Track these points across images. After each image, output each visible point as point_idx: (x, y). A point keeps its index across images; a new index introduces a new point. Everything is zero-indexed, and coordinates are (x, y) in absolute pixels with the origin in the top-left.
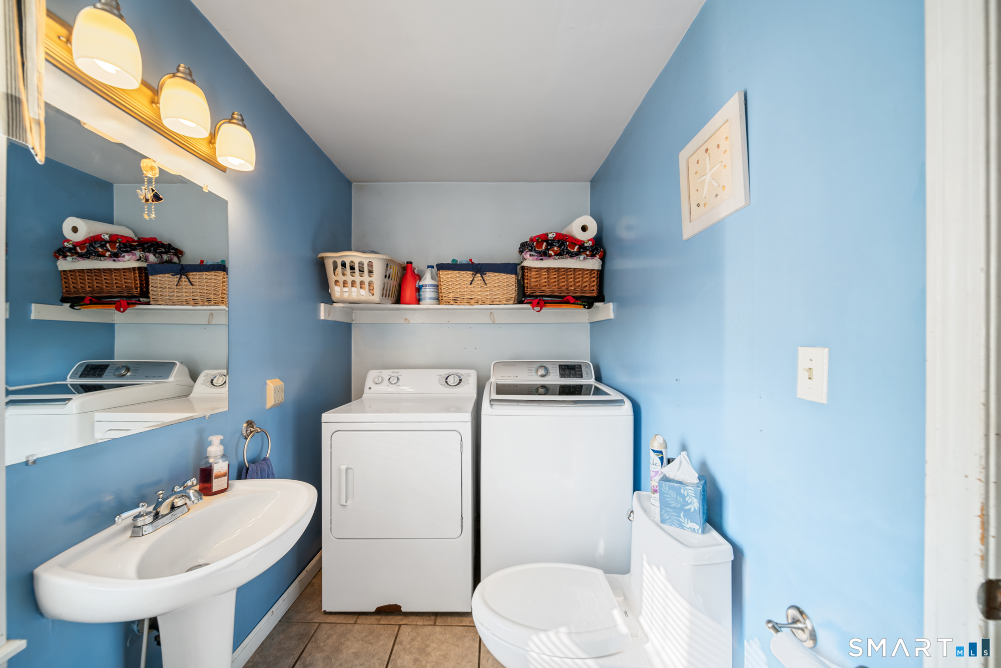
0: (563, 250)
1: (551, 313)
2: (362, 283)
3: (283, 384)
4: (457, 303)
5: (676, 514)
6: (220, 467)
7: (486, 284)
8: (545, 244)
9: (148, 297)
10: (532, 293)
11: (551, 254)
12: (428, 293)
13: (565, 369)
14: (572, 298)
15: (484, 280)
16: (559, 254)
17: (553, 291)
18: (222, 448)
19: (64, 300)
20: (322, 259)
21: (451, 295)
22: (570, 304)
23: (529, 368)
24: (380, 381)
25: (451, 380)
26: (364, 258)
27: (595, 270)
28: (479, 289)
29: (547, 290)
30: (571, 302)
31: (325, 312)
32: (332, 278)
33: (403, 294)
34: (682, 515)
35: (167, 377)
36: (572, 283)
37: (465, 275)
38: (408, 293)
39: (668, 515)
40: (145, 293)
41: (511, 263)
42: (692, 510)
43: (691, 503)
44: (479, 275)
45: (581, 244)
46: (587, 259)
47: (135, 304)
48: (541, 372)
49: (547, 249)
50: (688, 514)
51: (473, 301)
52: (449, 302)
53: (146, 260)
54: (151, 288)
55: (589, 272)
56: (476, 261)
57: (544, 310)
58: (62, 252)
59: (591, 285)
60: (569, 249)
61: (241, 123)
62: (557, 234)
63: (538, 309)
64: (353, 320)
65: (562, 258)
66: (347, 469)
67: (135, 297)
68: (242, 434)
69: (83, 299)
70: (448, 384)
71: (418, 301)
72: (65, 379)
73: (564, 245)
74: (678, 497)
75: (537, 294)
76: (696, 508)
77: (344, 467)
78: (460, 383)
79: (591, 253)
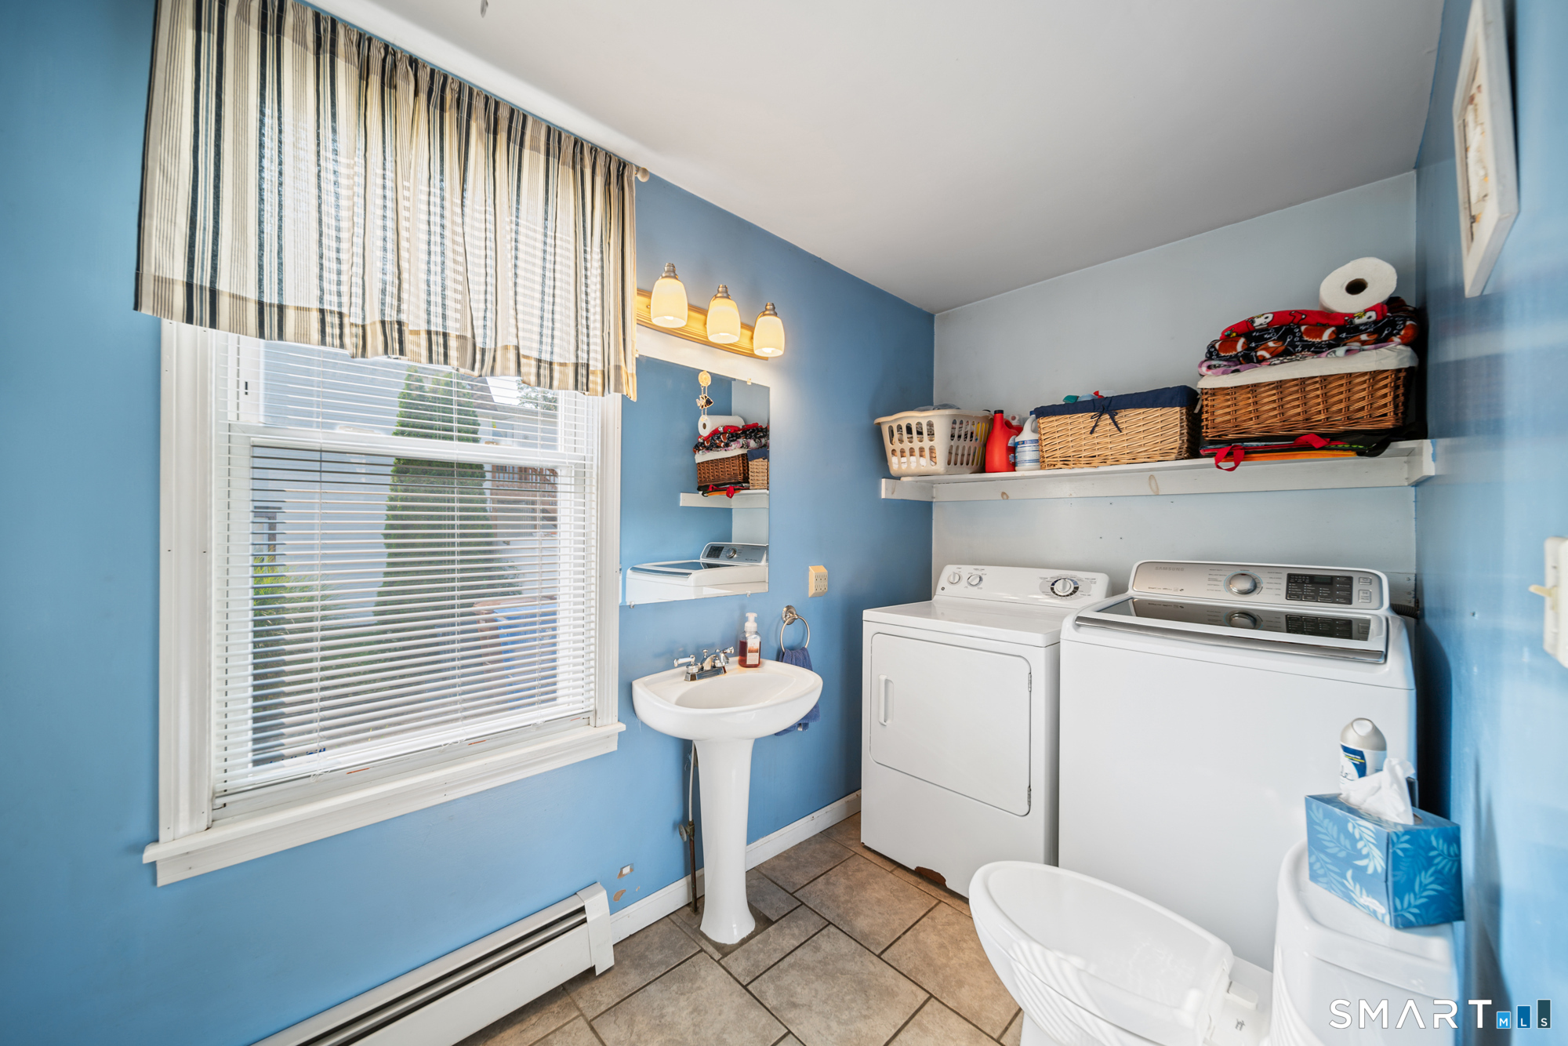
0: (1293, 344)
1: (1257, 472)
2: (922, 450)
3: (826, 571)
4: (1067, 465)
5: (1337, 870)
6: (753, 642)
7: (1120, 430)
8: (1242, 341)
9: (748, 483)
10: (1219, 436)
11: (1261, 356)
12: (1027, 453)
13: (1304, 583)
14: (1318, 437)
15: (1116, 424)
16: (1286, 353)
17: (1269, 429)
18: (755, 625)
19: (699, 489)
20: (879, 424)
21: (1058, 453)
22: (1314, 449)
23: (1211, 577)
24: (956, 580)
25: (1058, 587)
26: (922, 417)
27: (1387, 370)
28: (1108, 440)
29: (1253, 427)
30: (1316, 446)
31: (886, 489)
32: (889, 447)
33: (988, 457)
34: (1349, 874)
35: (760, 561)
36: (1321, 407)
37: (1081, 420)
38: (997, 455)
39: (1322, 867)
40: (746, 480)
41: (1171, 387)
42: (1370, 871)
43: (1367, 856)
44: (1107, 416)
45: (1342, 323)
46: (1364, 350)
47: (739, 489)
48: (1246, 585)
49: (1248, 348)
50: (1360, 874)
51: (1096, 461)
52: (1054, 465)
53: (748, 446)
54: (750, 473)
55: (1367, 377)
56: (1104, 393)
57: (1244, 467)
58: (698, 447)
59: (1375, 405)
60: (1306, 338)
61: (772, 312)
62: (1275, 314)
63: (1232, 464)
64: (933, 498)
65: (1291, 360)
66: (887, 682)
67: (739, 483)
68: (782, 618)
69: (708, 486)
70: (1054, 592)
71: (1012, 466)
72: (699, 559)
73: (1294, 335)
74: (1342, 837)
75: (1230, 437)
76: (1379, 870)
77: (883, 678)
78: (1074, 592)
79: (1375, 336)
